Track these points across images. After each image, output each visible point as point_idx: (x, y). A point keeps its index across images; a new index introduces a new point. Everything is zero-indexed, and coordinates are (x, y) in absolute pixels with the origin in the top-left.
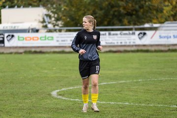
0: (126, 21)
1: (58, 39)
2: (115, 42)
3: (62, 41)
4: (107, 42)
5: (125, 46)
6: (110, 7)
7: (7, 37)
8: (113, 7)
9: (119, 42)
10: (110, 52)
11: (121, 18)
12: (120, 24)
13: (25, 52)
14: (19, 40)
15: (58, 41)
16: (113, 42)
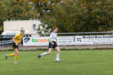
0: (100, 29)
1: (60, 41)
2: (100, 42)
3: (63, 42)
4: (95, 42)
5: (107, 45)
6: (89, 19)
7: (25, 39)
8: (91, 19)
9: (103, 42)
10: (97, 49)
11: (96, 26)
12: (97, 31)
13: (38, 50)
14: (33, 41)
15: (60, 42)
16: (98, 42)
